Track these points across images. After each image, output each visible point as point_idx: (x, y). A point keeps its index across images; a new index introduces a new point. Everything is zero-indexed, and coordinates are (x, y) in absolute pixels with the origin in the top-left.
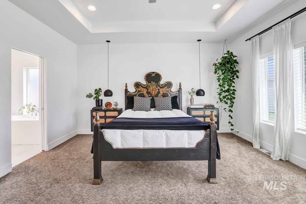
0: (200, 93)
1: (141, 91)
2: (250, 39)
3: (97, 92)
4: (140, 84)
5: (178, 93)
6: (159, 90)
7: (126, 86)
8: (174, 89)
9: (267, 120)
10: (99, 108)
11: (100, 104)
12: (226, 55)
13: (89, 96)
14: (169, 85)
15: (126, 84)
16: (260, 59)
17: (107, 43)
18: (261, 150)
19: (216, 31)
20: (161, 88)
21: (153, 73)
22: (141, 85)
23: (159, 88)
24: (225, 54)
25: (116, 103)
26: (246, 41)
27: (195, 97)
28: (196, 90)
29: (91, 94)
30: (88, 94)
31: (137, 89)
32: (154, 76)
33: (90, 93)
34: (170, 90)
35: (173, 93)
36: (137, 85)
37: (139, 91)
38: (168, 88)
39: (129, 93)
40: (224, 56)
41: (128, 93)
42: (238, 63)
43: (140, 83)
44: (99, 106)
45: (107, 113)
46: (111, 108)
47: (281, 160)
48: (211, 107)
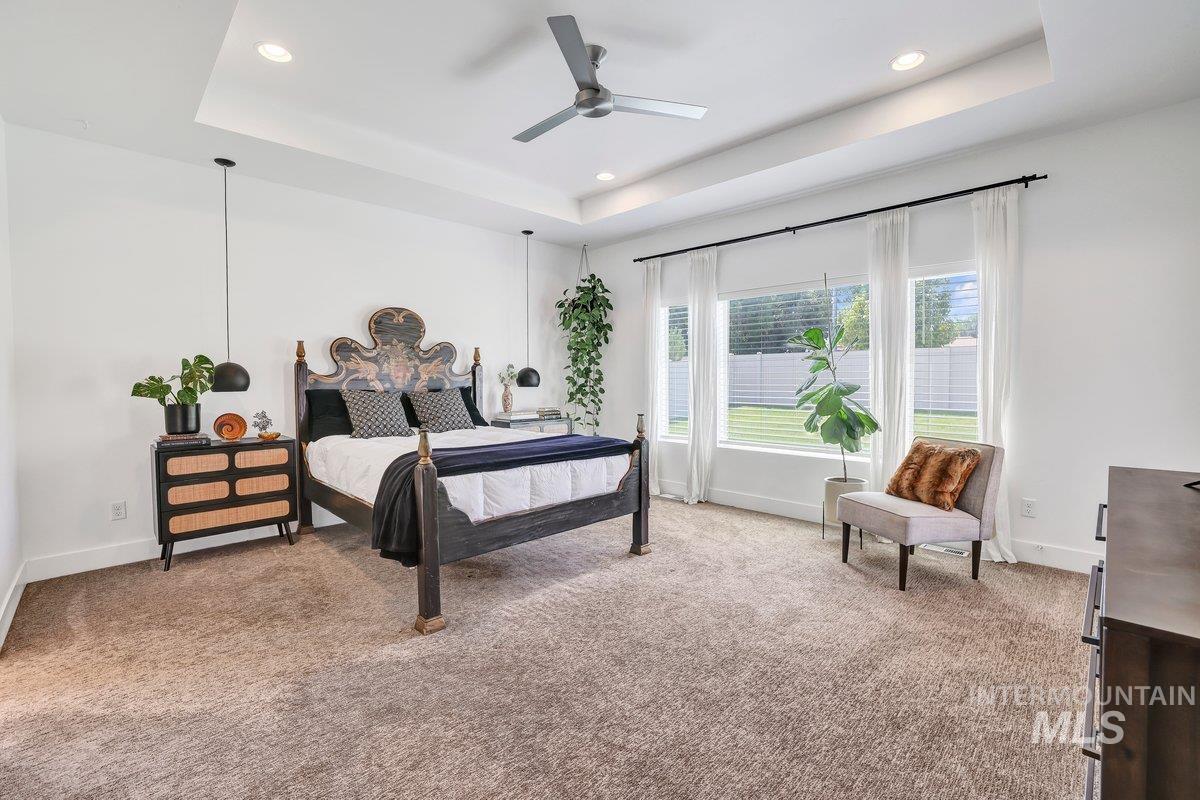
0: (527, 378)
1: (356, 371)
2: (641, 260)
3: (191, 373)
4: (353, 346)
5: (471, 380)
6: (416, 367)
7: (301, 353)
8: (460, 365)
9: (667, 435)
10: (181, 440)
11: (192, 425)
12: (587, 284)
13: (152, 388)
14: (446, 352)
15: (300, 344)
16: (662, 306)
17: (222, 168)
18: (663, 496)
19: (580, 224)
20: (423, 361)
21: (399, 310)
22: (356, 350)
23: (417, 362)
24: (584, 281)
25: (263, 415)
26: (635, 261)
27: (515, 389)
28: (517, 370)
29: (161, 380)
30: (144, 382)
31: (341, 363)
32: (401, 320)
33: (152, 378)
34: (450, 370)
35: (456, 379)
36: (342, 349)
37: (349, 372)
38: (444, 362)
39: (312, 376)
40: (583, 285)
41: (310, 379)
42: (611, 308)
43: (352, 341)
44: (186, 431)
45: (237, 456)
46: (245, 436)
47: (699, 502)
48: (554, 417)
